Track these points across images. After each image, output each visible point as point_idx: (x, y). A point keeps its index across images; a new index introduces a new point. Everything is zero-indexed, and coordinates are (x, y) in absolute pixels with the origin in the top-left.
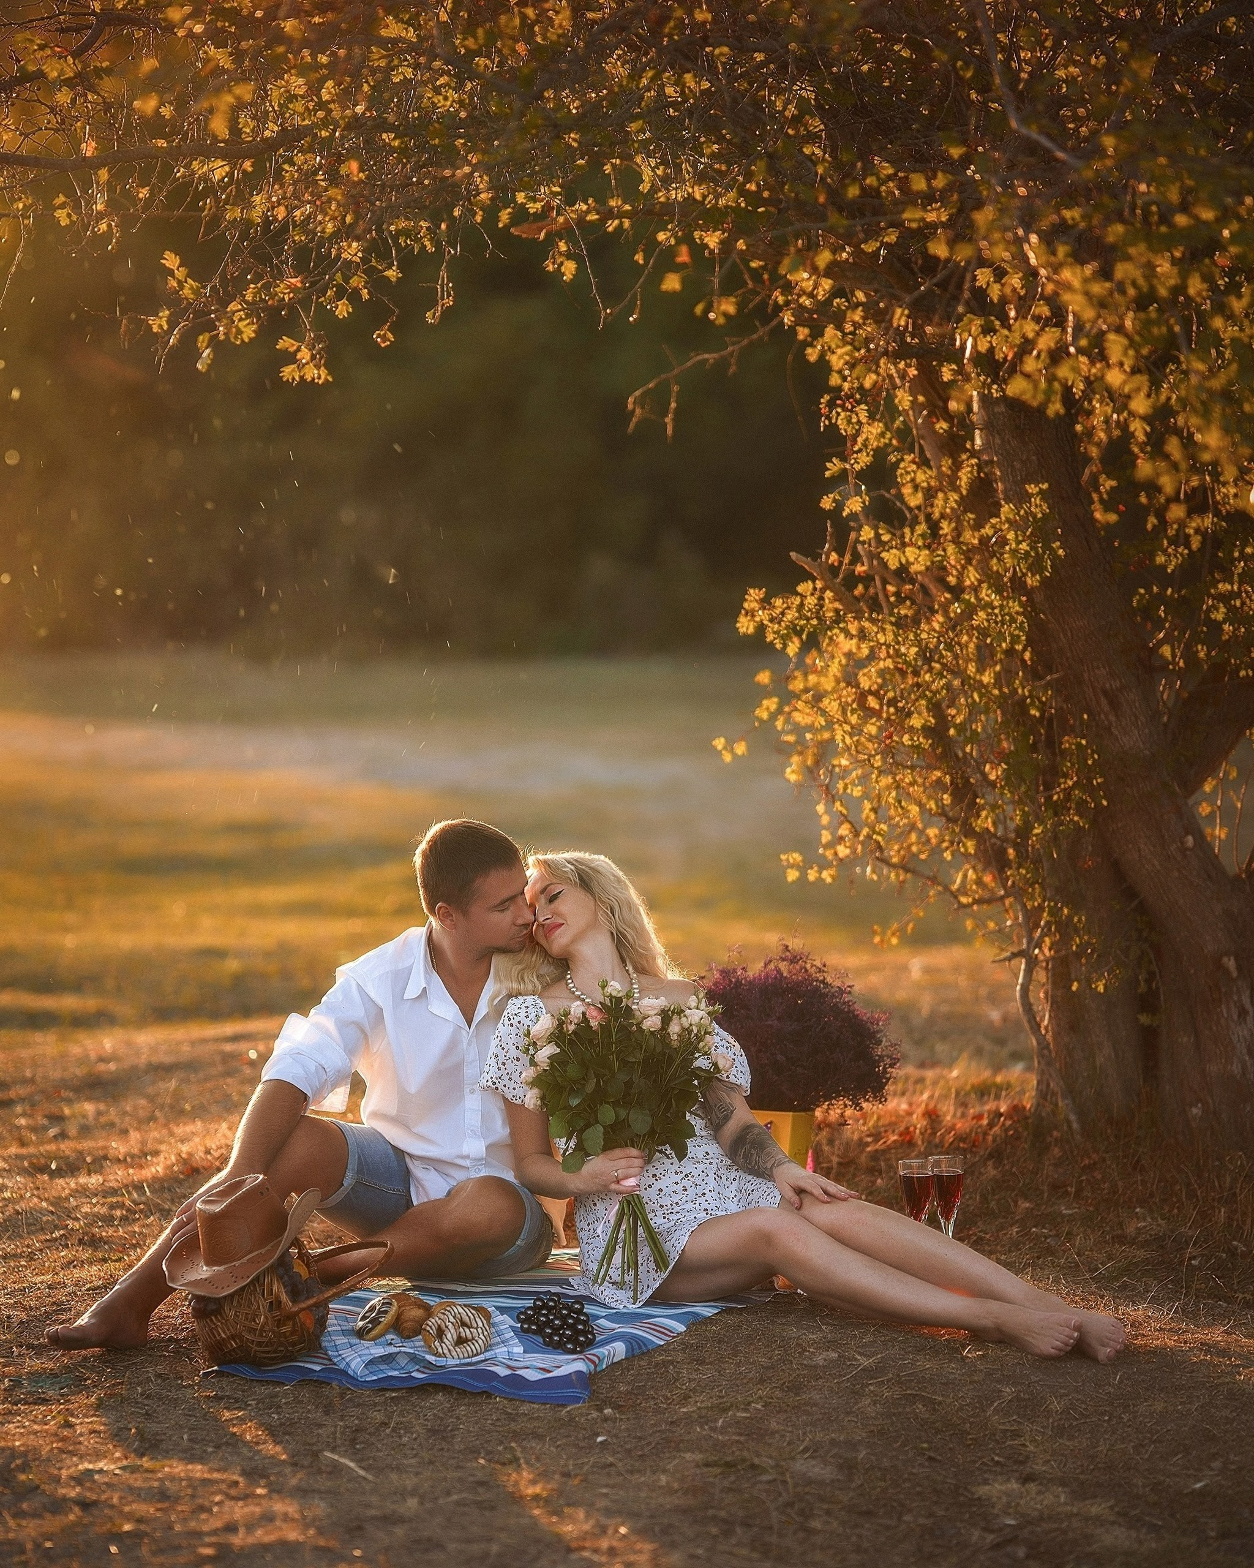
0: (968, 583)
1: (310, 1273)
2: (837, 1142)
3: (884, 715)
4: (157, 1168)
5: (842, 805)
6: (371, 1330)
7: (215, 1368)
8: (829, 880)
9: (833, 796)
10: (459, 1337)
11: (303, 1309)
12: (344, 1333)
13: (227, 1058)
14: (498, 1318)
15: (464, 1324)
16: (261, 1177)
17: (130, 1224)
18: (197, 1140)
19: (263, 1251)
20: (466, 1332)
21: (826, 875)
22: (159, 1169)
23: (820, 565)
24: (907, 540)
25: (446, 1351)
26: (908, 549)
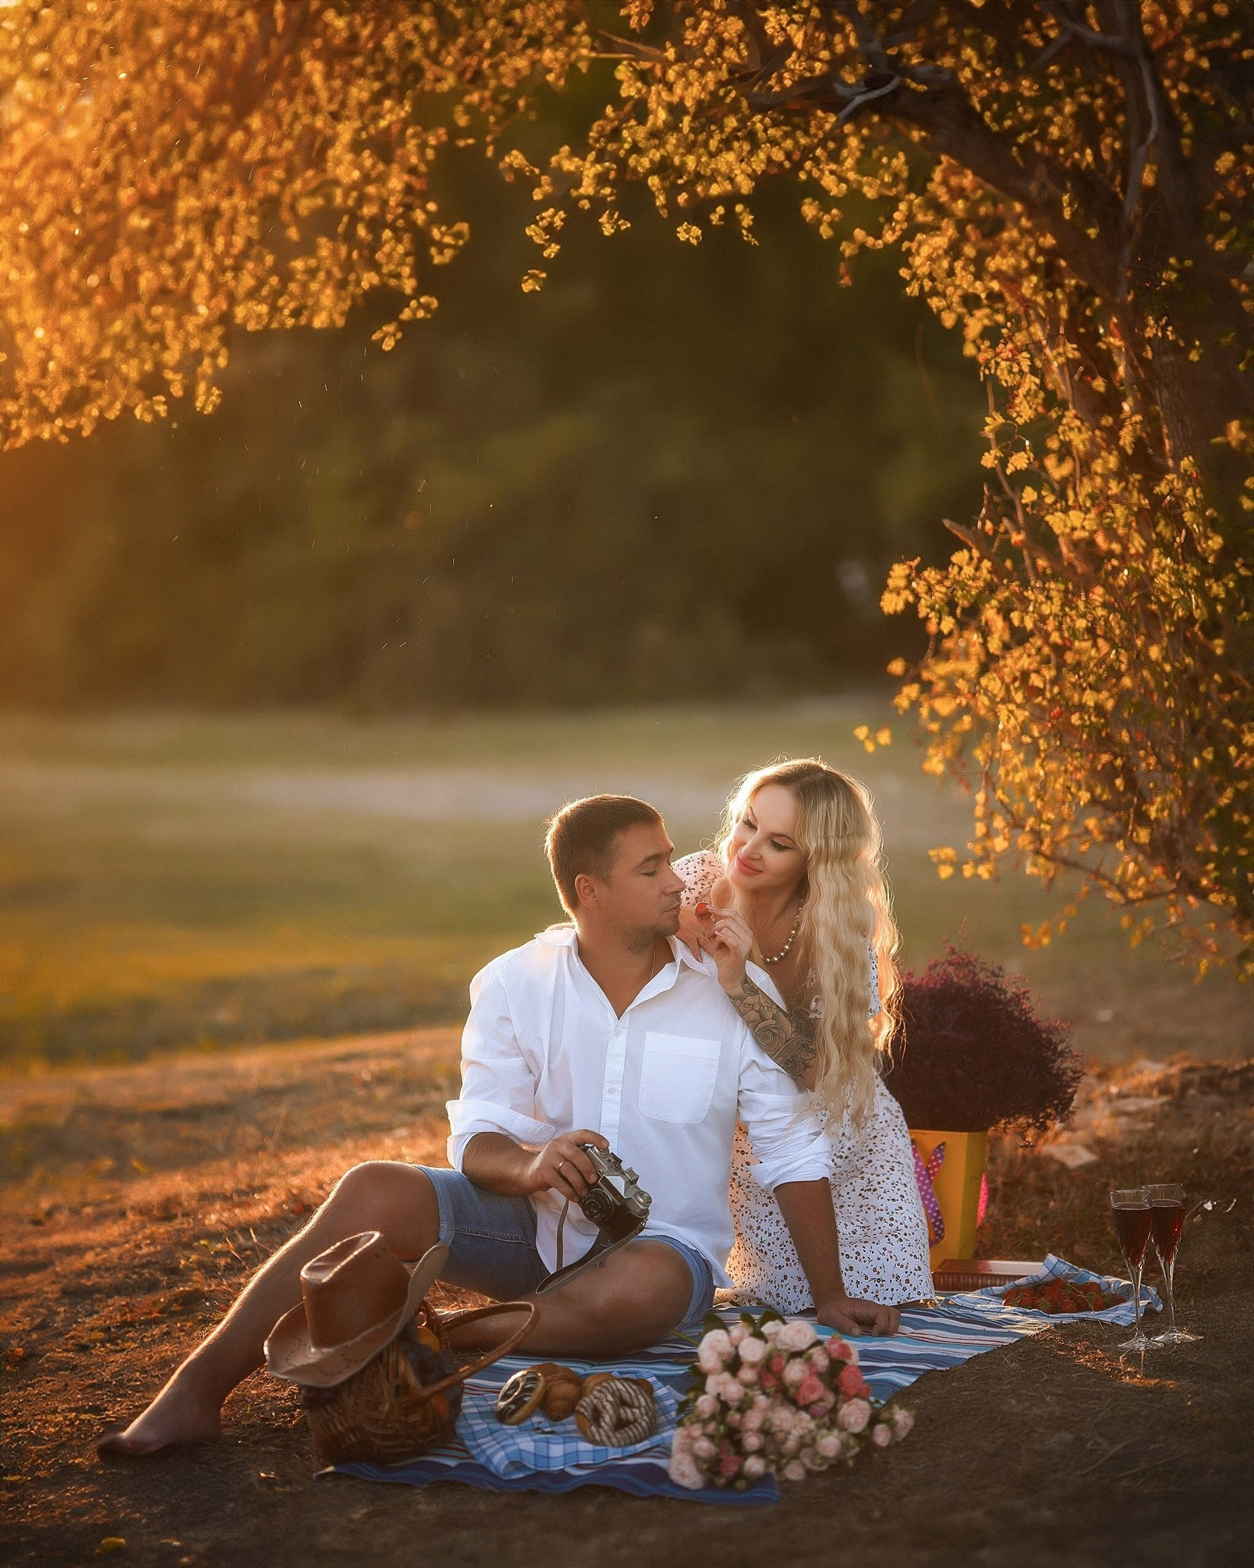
0: (1133, 551)
1: (441, 1344)
2: (1000, 1160)
3: (1048, 695)
4: (265, 1207)
5: (1004, 793)
6: (514, 1412)
7: (331, 1469)
8: (986, 876)
9: (994, 785)
10: (619, 1418)
11: (435, 1394)
12: (482, 1415)
13: (339, 1078)
14: (662, 1391)
15: (623, 1403)
16: (377, 1235)
17: (235, 1275)
18: (308, 1172)
19: (380, 1326)
20: (627, 1413)
21: (984, 871)
22: (267, 1208)
23: (975, 533)
24: (1070, 503)
25: (604, 1438)
26: (1072, 513)
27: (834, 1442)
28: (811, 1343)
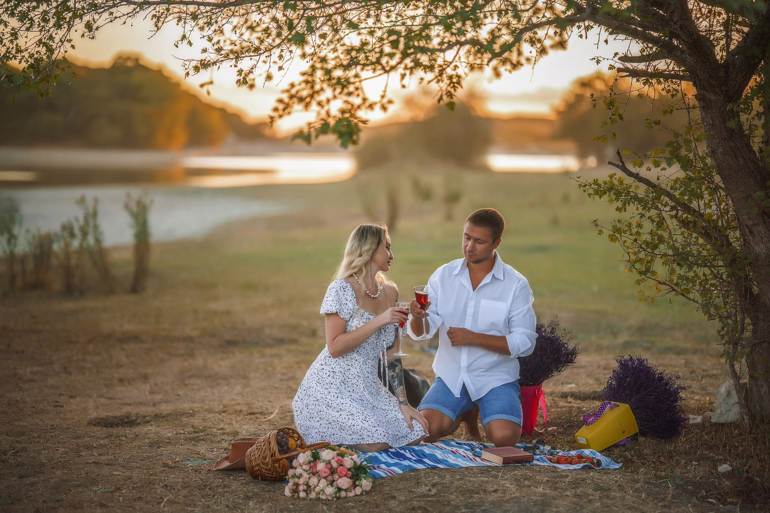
11: (283, 458)
27: (330, 490)
28: (332, 458)
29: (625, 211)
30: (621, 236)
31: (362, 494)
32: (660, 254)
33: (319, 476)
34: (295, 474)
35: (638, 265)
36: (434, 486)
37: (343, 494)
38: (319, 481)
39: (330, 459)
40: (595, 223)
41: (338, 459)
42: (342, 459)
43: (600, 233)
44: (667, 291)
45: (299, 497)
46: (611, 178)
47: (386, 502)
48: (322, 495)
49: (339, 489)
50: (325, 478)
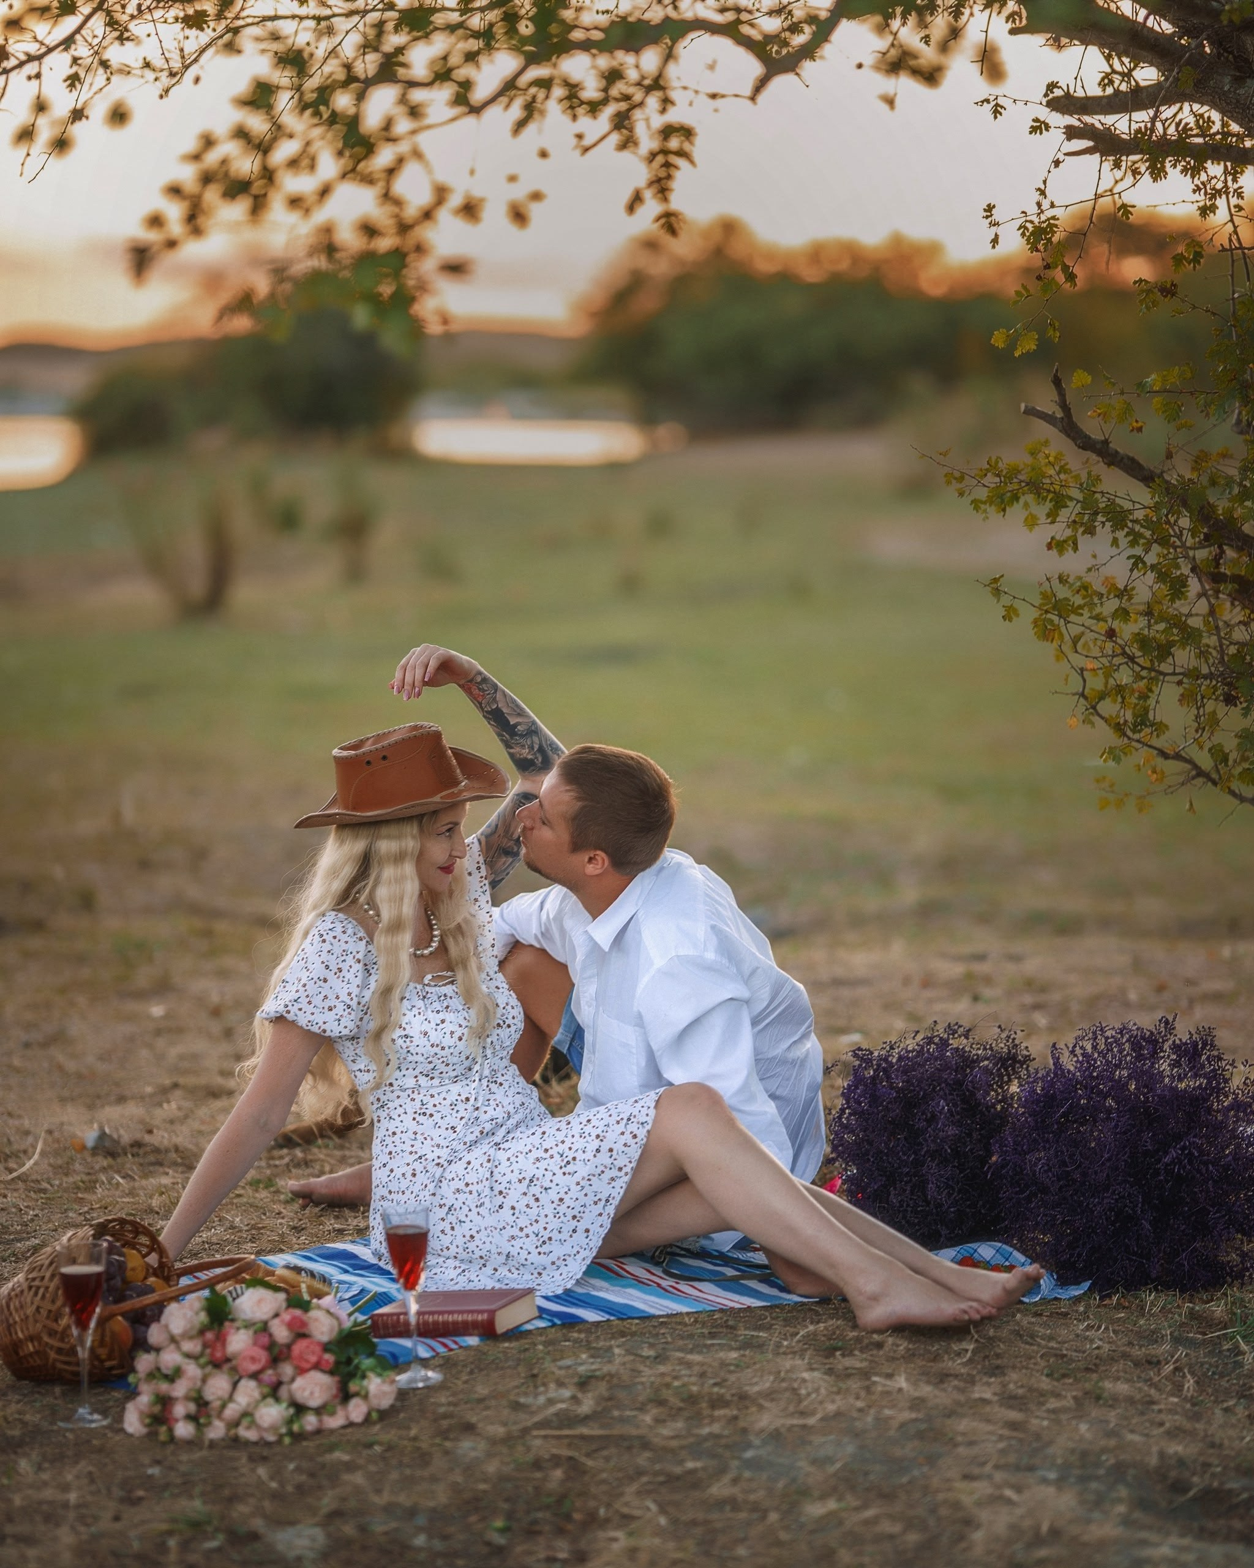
27: (272, 1414)
28: (271, 1314)
29: (1076, 549)
30: (1067, 622)
31: (367, 1420)
32: (1174, 674)
33: (234, 1370)
34: (158, 1369)
35: (1108, 707)
36: (584, 1383)
37: (310, 1421)
38: (235, 1385)
39: (265, 1317)
40: (995, 587)
41: (294, 1318)
42: (305, 1317)
43: (1010, 614)
44: (1181, 779)
45: (172, 1439)
46: (1032, 454)
47: (448, 1444)
48: (248, 1428)
49: (300, 1409)
50: (255, 1376)
